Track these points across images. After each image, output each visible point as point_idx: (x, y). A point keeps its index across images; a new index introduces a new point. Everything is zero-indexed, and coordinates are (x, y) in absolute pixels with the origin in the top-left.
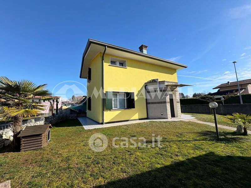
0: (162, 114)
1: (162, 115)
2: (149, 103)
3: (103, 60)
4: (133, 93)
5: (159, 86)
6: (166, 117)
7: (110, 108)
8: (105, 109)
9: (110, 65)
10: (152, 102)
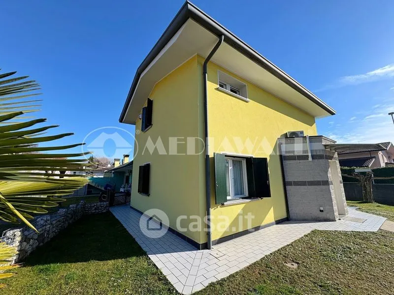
0: (322, 209)
1: (321, 211)
2: (290, 184)
3: (205, 72)
4: (265, 159)
5: (311, 146)
6: (331, 218)
7: (221, 200)
8: (212, 201)
9: (217, 89)
10: (296, 180)
